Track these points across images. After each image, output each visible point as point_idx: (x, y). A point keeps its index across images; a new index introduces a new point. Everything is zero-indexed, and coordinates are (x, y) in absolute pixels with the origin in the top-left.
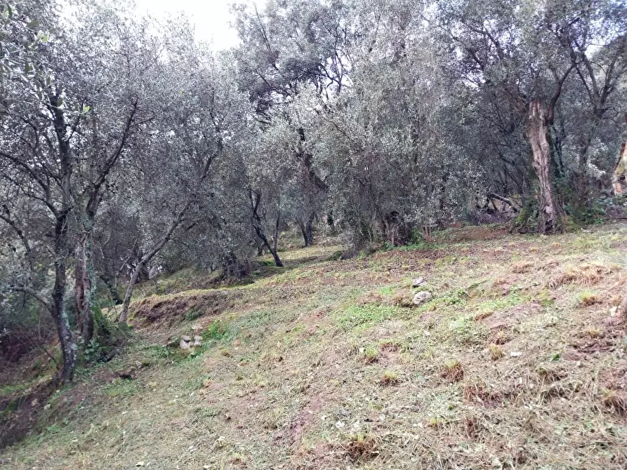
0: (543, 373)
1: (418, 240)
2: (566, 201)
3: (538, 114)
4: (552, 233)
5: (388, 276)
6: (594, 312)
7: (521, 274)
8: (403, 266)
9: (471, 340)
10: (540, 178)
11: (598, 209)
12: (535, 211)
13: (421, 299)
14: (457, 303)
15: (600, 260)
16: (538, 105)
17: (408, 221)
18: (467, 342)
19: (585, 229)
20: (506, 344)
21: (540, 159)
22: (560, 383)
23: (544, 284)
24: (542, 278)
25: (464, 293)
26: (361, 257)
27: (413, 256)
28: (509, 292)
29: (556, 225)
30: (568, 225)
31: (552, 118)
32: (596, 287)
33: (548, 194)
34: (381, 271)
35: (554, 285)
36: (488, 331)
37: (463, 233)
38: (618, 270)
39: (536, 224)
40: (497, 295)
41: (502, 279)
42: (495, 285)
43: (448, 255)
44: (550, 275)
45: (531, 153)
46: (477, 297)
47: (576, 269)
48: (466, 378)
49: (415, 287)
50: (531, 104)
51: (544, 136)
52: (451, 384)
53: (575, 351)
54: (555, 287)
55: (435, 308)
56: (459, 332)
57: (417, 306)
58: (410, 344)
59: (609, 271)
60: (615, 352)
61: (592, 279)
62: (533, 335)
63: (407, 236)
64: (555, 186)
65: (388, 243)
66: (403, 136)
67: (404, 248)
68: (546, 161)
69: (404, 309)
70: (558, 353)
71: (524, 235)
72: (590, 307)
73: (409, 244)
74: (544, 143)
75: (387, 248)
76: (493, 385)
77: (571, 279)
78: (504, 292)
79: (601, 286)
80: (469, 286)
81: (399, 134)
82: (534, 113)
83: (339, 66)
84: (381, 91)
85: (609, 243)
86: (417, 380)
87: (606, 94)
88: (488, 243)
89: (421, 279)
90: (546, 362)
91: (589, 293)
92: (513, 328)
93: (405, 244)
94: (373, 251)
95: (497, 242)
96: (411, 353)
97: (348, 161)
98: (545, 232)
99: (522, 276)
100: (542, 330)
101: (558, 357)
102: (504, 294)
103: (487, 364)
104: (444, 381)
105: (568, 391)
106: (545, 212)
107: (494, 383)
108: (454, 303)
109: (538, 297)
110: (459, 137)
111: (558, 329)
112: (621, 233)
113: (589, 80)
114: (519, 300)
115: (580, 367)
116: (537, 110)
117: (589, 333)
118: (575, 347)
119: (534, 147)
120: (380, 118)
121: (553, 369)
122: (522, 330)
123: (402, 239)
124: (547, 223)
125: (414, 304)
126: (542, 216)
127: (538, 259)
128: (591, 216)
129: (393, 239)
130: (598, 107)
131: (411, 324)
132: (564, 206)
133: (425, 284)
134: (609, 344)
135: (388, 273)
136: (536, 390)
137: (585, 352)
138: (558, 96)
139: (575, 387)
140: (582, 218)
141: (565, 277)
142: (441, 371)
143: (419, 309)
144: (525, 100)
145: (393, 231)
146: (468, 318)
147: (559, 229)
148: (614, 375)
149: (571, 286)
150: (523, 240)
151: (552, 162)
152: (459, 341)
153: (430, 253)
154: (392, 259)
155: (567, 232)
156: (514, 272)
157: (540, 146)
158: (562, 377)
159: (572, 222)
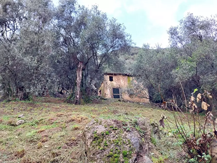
0: (53, 154)
1: (30, 99)
2: (83, 95)
3: (81, 66)
4: (77, 104)
5: (12, 112)
6: (76, 132)
7: (59, 117)
8: (21, 109)
9: (33, 140)
10: (77, 86)
11: (91, 99)
12: (74, 96)
13: (20, 123)
14: (34, 126)
15: (83, 115)
16: (81, 64)
17: (27, 91)
18: (31, 141)
19: (86, 104)
20: (45, 142)
21: (78, 80)
22: (58, 157)
23: (65, 121)
24: (65, 119)
25: (37, 122)
26: (3, 102)
27: (26, 105)
28: (53, 123)
29: (79, 102)
30: (82, 102)
31: (85, 69)
32: (79, 124)
33: (78, 92)
34: (10, 109)
35: (68, 122)
36: (40, 137)
37: (49, 99)
38: (87, 119)
39: (73, 100)
40: (49, 124)
41: (52, 118)
42: (49, 120)
43: (40, 107)
44: (68, 118)
45: (77, 78)
46: (42, 124)
47: (76, 117)
48: (25, 156)
49: (19, 118)
50: (79, 62)
51: (81, 73)
52: (18, 159)
53: (66, 145)
54: (68, 123)
55: (24, 127)
56: (30, 137)
57: (17, 125)
58: (7, 142)
59: (84, 119)
60: (78, 146)
61: (79, 121)
62: (55, 139)
63: (26, 97)
64: (81, 89)
65: (17, 99)
66: (33, 59)
67: (23, 101)
68: (80, 81)
69: (11, 127)
70: (61, 146)
71: (69, 104)
72: (76, 130)
73: (26, 100)
74: (81, 75)
75: (16, 100)
76: (34, 159)
77: (73, 120)
78: (52, 123)
79: (81, 123)
80: (40, 120)
81: (32, 58)
82: (80, 66)
83: (15, 26)
84: (29, 41)
85: (91, 110)
86: (3, 158)
87: (99, 66)
88: (55, 105)
89: (22, 115)
90: (56, 149)
91: (76, 126)
92: (50, 136)
93: (24, 100)
94: (10, 101)
95: (58, 104)
96: (6, 145)
97: (7, 62)
98: (75, 104)
99: (59, 118)
100: (59, 137)
101: (60, 147)
102: (51, 124)
103: (35, 150)
104: (15, 157)
105: (60, 160)
106: (77, 97)
107: (35, 158)
108: (32, 125)
109: (62, 125)
110: (55, 66)
111: (64, 137)
112: (95, 107)
113: (96, 61)
114: (55, 126)
115: (66, 151)
116: (81, 65)
117: (72, 139)
118: (67, 144)
119: (78, 76)
120: (26, 50)
121: (57, 152)
122: (53, 137)
123: (24, 98)
124: (76, 101)
125: (16, 125)
126: (75, 98)
127: (66, 112)
128: (89, 101)
129: (20, 97)
130: (97, 70)
131: (11, 133)
132: (82, 96)
133: (24, 117)
134: (77, 143)
135: (13, 111)
136: (49, 160)
137: (69, 146)
138: (87, 63)
139: (62, 159)
140: (87, 101)
141: (72, 119)
142: (16, 153)
143: (18, 127)
144: (78, 61)
145: (20, 94)
146: (35, 132)
147: (79, 103)
148: (75, 154)
149: (73, 123)
150: (67, 105)
151: (82, 82)
152: (29, 140)
153: (33, 105)
154: (17, 105)
155: (81, 104)
156: (57, 116)
157: (79, 76)
158: (59, 155)
159: (83, 102)
